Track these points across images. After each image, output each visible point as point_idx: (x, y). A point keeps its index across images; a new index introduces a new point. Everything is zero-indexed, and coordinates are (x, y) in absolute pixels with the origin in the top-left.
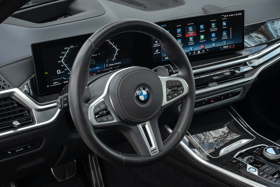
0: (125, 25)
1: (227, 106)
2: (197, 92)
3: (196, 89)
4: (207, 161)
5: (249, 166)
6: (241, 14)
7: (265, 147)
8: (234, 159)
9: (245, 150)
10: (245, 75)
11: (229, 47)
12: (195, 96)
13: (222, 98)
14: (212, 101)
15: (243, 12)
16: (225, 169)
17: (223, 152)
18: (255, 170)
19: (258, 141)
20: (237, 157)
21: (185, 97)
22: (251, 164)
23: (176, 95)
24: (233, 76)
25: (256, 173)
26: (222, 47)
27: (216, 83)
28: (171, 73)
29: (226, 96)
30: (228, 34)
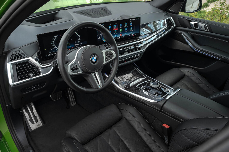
0: (85, 24)
1: (132, 63)
2: (120, 57)
3: (119, 55)
4: (124, 89)
5: (144, 91)
6: (139, 19)
7: (150, 82)
8: (137, 88)
9: (141, 83)
10: (141, 48)
11: (133, 35)
12: (119, 59)
13: (130, 59)
14: (126, 61)
15: (140, 18)
16: (133, 93)
17: (131, 85)
18: (146, 93)
19: (147, 79)
20: (138, 87)
21: (114, 60)
22: (144, 90)
23: (110, 58)
24: (136, 49)
25: (147, 94)
26: (130, 35)
27: (127, 53)
28: (107, 48)
29: (132, 59)
30: (133, 29)
